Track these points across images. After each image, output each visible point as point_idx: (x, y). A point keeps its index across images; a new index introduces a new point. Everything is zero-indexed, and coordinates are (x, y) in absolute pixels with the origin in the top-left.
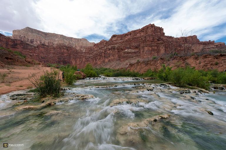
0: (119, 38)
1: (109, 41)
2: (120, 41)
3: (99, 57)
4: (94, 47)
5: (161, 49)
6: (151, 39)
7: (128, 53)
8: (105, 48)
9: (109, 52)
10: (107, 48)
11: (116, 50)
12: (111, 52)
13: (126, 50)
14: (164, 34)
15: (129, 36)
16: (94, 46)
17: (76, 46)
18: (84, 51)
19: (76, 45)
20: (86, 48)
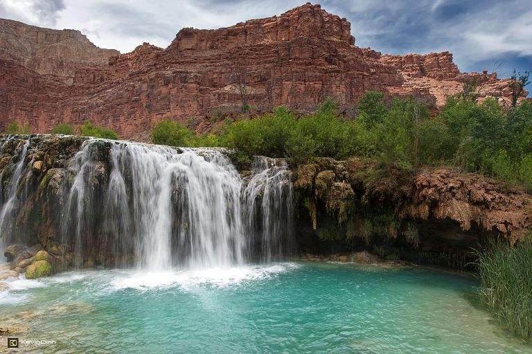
0: (204, 44)
1: (169, 49)
2: (208, 54)
3: (126, 109)
4: (112, 69)
5: (334, 89)
6: (307, 55)
7: (232, 98)
8: (153, 75)
9: (164, 90)
10: (157, 76)
11: (191, 85)
12: (174, 91)
13: (227, 89)
14: (352, 40)
15: (242, 38)
16: (111, 64)
17: (35, 60)
18: (70, 82)
19: (38, 55)
20: (79, 72)
